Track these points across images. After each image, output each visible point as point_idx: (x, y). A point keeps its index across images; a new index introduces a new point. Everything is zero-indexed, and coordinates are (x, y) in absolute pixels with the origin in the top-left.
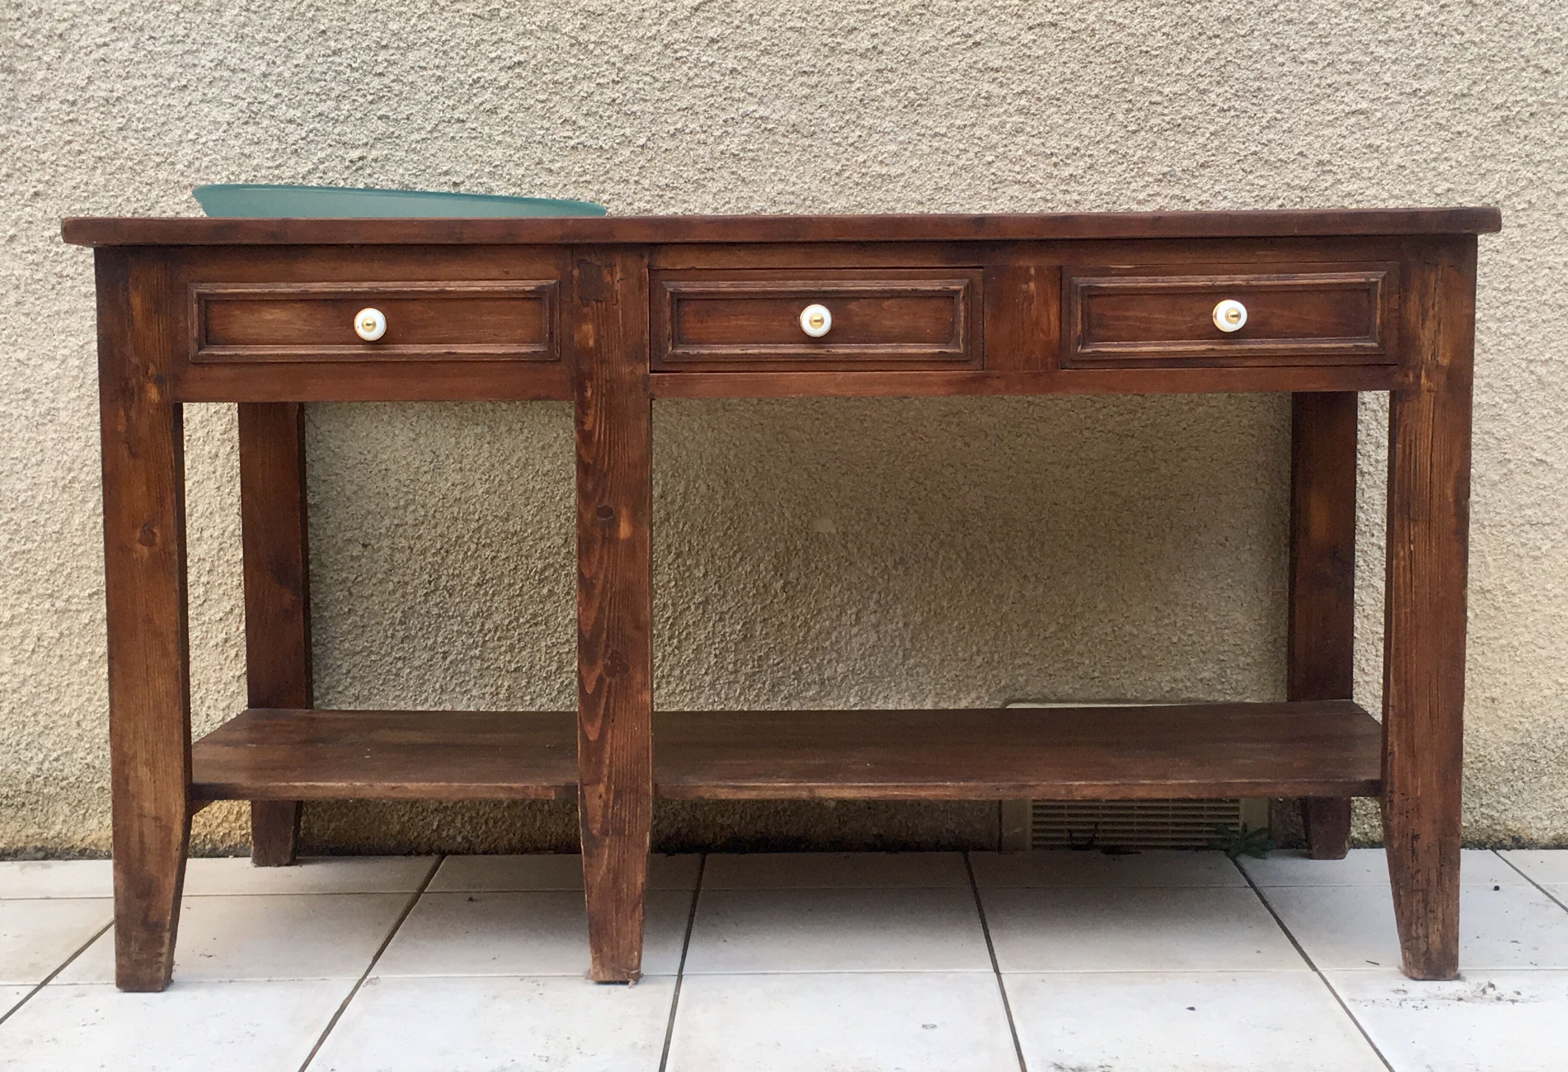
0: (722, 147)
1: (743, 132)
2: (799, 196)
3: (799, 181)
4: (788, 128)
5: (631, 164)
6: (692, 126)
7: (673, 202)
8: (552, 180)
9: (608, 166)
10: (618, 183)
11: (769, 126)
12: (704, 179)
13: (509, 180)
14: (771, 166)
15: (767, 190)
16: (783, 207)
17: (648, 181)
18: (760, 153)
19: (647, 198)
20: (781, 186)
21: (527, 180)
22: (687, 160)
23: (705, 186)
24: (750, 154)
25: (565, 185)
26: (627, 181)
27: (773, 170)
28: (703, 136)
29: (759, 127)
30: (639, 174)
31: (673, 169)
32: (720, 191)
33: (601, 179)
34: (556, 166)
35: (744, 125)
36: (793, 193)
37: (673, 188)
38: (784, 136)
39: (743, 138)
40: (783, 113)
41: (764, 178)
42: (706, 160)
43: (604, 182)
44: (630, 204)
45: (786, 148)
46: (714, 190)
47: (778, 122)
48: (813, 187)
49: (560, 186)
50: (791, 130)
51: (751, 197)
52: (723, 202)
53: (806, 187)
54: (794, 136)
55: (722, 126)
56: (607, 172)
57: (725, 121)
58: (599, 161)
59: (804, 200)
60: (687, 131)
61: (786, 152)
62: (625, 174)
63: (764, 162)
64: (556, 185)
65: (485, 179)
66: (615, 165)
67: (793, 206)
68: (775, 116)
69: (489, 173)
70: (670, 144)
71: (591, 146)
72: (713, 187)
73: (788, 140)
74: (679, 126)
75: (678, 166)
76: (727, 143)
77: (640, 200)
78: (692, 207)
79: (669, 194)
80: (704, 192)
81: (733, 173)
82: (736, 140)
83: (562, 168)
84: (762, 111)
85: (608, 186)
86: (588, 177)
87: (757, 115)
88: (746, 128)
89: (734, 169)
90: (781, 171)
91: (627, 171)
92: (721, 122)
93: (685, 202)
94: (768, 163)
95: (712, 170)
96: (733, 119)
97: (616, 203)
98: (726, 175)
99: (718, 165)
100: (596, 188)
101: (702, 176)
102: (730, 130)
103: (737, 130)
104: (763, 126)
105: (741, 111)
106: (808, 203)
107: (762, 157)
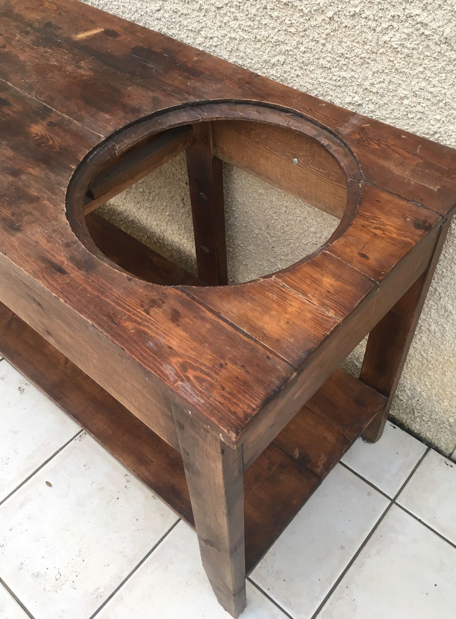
0: (386, 38)
1: (406, 30)
2: (435, 97)
3: (439, 85)
4: (442, 39)
5: (321, 30)
6: (367, 13)
7: (345, 68)
8: (273, 24)
9: (307, 25)
10: (312, 40)
11: (427, 32)
12: (369, 58)
13: (247, 15)
14: (421, 65)
15: (413, 83)
16: (422, 101)
17: (330, 46)
18: (415, 52)
19: (328, 59)
20: (424, 84)
21: (258, 18)
22: (359, 39)
23: (368, 63)
24: (406, 51)
25: (280, 30)
26: (318, 42)
27: (421, 69)
28: (373, 24)
29: (418, 30)
30: (325, 39)
31: (349, 43)
32: (378, 71)
33: (301, 34)
34: (275, 14)
35: (407, 24)
36: (431, 93)
37: (346, 58)
38: (436, 44)
39: (404, 36)
40: (441, 23)
41: (413, 73)
42: (372, 44)
43: (303, 36)
44: (317, 59)
45: (435, 55)
46: (374, 69)
47: (435, 31)
48: (448, 94)
49: (276, 30)
50: (443, 41)
51: (400, 84)
52: (378, 81)
53: (443, 91)
54: (444, 46)
55: (389, 20)
56: (305, 30)
57: (393, 17)
58: (302, 20)
59: (440, 101)
60: (363, 16)
61: (434, 58)
62: (316, 36)
63: (416, 61)
64: (274, 28)
65: (233, 10)
66: (311, 26)
67: (429, 103)
68: (434, 25)
69: (236, 5)
70: (349, 22)
71: (296, 6)
72: (375, 66)
73: (439, 49)
74: (357, 10)
75: (353, 41)
76: (391, 35)
77: (324, 58)
78: (356, 76)
79: (343, 62)
80: (368, 68)
81: (390, 61)
82: (398, 35)
83: (278, 17)
84: (424, 17)
85: (305, 41)
86: (293, 30)
87: (419, 19)
88: (408, 28)
89: (391, 59)
90: (426, 72)
91: (318, 34)
92: (389, 17)
93: (353, 71)
94: (419, 62)
95: (376, 53)
96: (399, 16)
97: (309, 55)
98: (385, 60)
99: (381, 51)
100: (298, 39)
101: (367, 56)
102: (395, 25)
103: (401, 27)
104: (422, 30)
105: (407, 12)
106: (441, 104)
107: (416, 55)
